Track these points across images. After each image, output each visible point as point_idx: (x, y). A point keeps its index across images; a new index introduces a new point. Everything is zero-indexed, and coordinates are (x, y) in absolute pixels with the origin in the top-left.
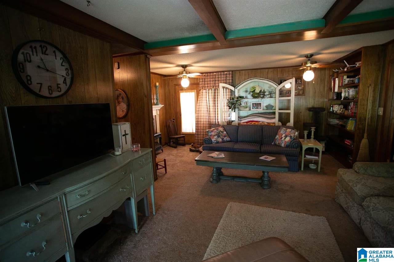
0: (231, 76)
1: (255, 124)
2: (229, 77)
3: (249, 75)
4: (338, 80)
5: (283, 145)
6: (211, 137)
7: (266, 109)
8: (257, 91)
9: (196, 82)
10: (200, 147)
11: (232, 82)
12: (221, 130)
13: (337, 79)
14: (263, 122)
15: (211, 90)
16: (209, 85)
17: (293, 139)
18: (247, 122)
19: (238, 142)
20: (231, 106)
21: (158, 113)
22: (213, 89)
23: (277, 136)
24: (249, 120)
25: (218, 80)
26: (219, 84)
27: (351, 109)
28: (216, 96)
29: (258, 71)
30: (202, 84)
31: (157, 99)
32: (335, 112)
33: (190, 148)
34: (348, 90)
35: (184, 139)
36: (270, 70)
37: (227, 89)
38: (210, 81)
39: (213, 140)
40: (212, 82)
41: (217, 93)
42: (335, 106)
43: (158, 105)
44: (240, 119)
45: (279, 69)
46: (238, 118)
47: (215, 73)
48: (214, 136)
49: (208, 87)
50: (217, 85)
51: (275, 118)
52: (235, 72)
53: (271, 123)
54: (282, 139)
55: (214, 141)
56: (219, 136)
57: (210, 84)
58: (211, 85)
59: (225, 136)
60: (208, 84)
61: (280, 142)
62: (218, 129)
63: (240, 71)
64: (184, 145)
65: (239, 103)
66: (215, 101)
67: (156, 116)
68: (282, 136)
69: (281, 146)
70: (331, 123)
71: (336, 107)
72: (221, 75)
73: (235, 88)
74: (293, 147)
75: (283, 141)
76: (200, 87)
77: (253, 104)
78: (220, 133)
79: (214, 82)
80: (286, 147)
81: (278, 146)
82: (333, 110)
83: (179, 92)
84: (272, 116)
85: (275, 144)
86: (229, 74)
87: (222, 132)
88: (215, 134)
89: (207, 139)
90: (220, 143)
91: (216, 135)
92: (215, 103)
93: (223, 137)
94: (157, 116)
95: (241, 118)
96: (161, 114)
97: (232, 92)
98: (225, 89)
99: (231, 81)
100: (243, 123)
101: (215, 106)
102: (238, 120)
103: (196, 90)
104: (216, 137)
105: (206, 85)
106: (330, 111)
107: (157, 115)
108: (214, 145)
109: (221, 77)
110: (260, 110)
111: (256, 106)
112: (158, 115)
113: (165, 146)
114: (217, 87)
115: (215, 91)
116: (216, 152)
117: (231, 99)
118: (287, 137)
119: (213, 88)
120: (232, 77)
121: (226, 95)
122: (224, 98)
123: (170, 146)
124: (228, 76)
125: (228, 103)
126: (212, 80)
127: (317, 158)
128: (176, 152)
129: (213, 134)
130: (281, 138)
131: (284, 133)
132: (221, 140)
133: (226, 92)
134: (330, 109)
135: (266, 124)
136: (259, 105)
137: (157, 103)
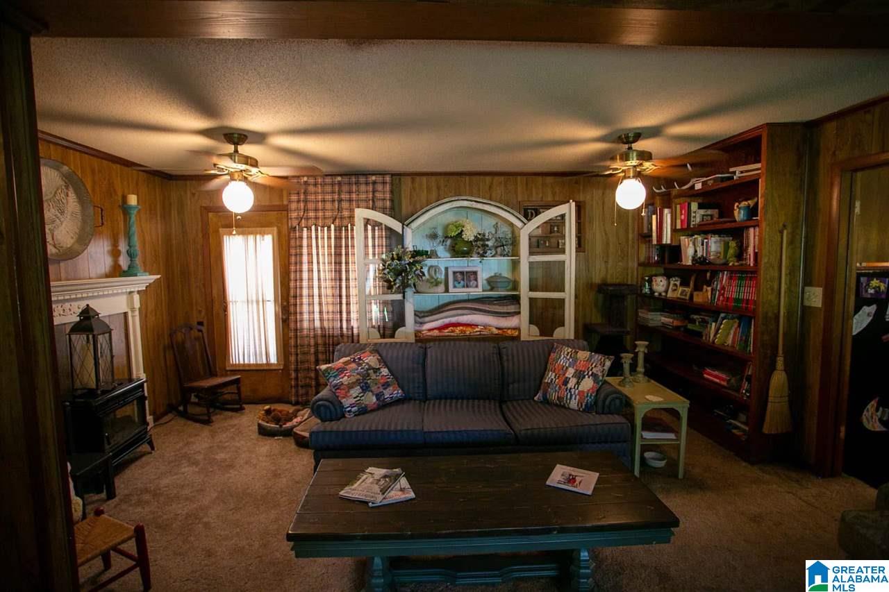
0: (388, 188)
1: (465, 332)
2: (384, 192)
3: (438, 188)
4: (672, 213)
5: (574, 404)
6: (340, 393)
7: (489, 288)
8: (469, 235)
9: (277, 203)
10: (296, 417)
11: (392, 208)
12: (372, 364)
13: (666, 211)
14: (485, 326)
15: (326, 228)
16: (320, 214)
17: (600, 383)
18: (440, 329)
19: (427, 399)
20: (395, 280)
21: (137, 305)
22: (333, 226)
23: (550, 376)
24: (447, 321)
25: (350, 201)
26: (352, 211)
27: (723, 288)
28: (341, 247)
29: (464, 180)
30: (298, 209)
31: (131, 255)
32: (656, 294)
33: (259, 425)
34: (705, 241)
35: (239, 389)
36: (496, 179)
37: (377, 228)
38: (324, 201)
39: (346, 402)
40: (328, 205)
41: (347, 238)
42: (659, 279)
43: (136, 276)
44: (420, 318)
45: (519, 178)
46: (415, 314)
47: (339, 178)
48: (351, 386)
49: (316, 218)
50: (346, 213)
51: (519, 313)
52: (400, 179)
53: (509, 329)
54: (569, 386)
55: (352, 406)
56: (365, 388)
57: (324, 209)
58: (328, 214)
59: (386, 385)
60: (316, 210)
61: (563, 393)
62: (360, 359)
63: (414, 175)
64: (237, 406)
65: (418, 272)
66: (340, 263)
67: (125, 314)
68: (567, 375)
69: (569, 408)
70: (651, 324)
71: (662, 283)
72: (357, 183)
73: (403, 224)
74: (606, 409)
75: (573, 391)
76: (291, 219)
77: (455, 273)
78: (369, 375)
79: (336, 203)
80: (584, 410)
81: (556, 405)
82: (651, 289)
83: (218, 231)
84: (509, 307)
85: (546, 401)
86: (384, 183)
87: (376, 370)
88: (353, 379)
89: (326, 400)
90: (372, 411)
91: (357, 382)
92: (340, 271)
93: (382, 390)
94: (130, 314)
95: (424, 317)
96: (151, 306)
97: (394, 238)
98: (369, 227)
99: (388, 204)
100: (430, 330)
101: (340, 280)
102: (416, 322)
103: (275, 228)
104: (356, 391)
105: (312, 214)
106: (643, 292)
107: (133, 310)
108: (351, 424)
109: (358, 192)
110: (477, 292)
111: (463, 280)
112: (137, 313)
113: (166, 418)
114: (345, 222)
115: (341, 233)
116: (370, 469)
117: (393, 259)
118: (584, 377)
119: (333, 223)
120: (392, 192)
121: (374, 246)
122: (367, 254)
123: (185, 415)
124: (379, 187)
125: (384, 269)
126: (328, 197)
127: (672, 436)
128: (206, 445)
129: (345, 380)
130: (566, 382)
131: (569, 366)
132: (374, 399)
133: (373, 238)
134: (645, 286)
135: (496, 331)
136: (472, 277)
137: (129, 267)
